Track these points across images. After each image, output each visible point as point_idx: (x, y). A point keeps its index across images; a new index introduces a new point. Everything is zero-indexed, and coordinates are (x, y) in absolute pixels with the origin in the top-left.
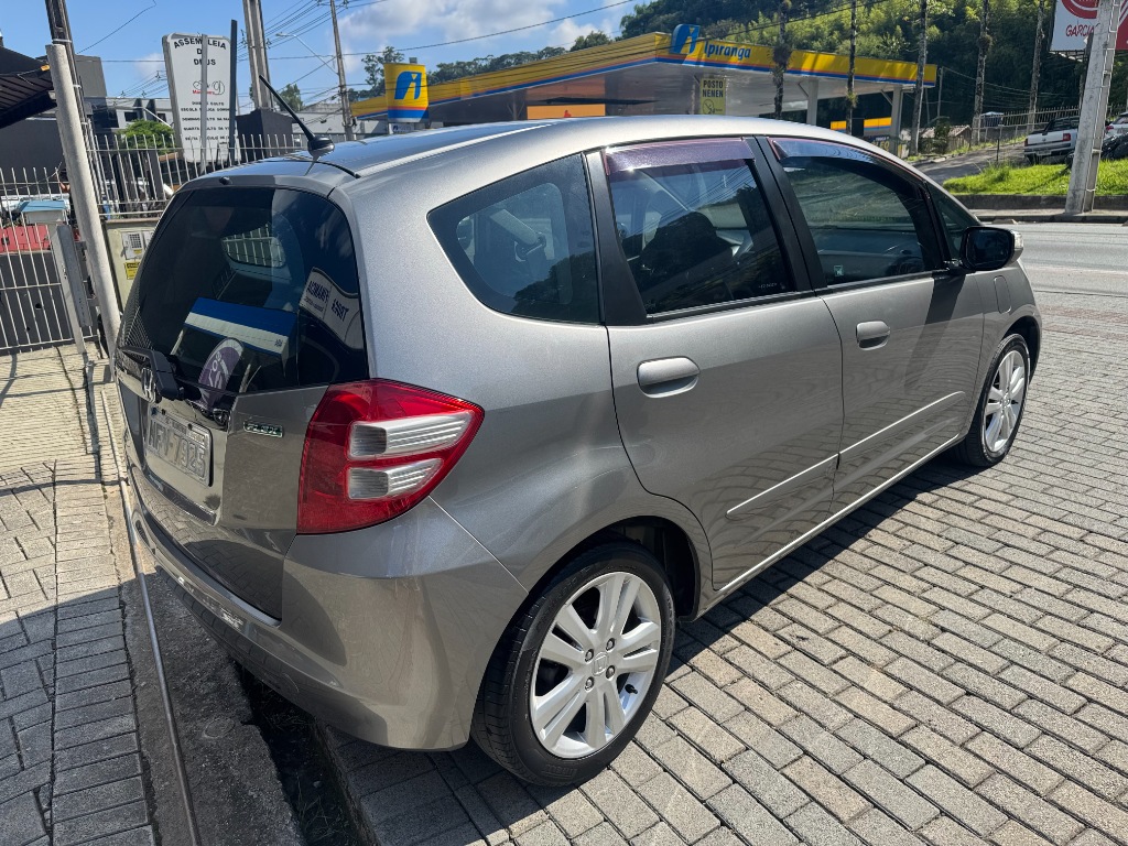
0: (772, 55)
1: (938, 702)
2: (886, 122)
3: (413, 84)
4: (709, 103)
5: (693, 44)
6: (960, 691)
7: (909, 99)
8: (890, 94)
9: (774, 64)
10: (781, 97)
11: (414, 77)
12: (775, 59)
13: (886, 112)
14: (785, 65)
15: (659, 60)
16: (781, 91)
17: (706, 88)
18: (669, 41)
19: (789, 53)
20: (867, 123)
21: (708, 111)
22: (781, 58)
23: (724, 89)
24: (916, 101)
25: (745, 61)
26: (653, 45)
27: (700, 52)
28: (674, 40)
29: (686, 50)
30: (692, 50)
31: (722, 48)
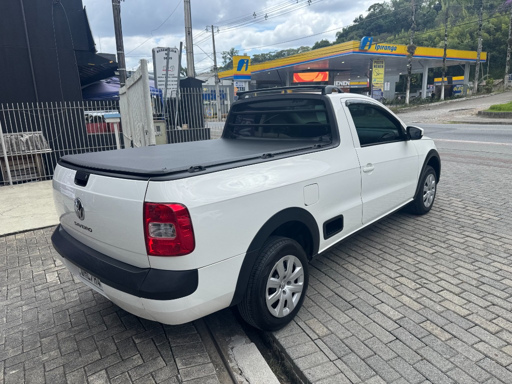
0: (407, 49)
1: (481, 307)
2: (462, 78)
3: (245, 65)
4: (377, 71)
5: (370, 46)
6: (490, 304)
9: (408, 53)
11: (245, 61)
12: (408, 51)
13: (462, 74)
14: (413, 53)
15: (353, 52)
17: (376, 64)
18: (359, 44)
19: (415, 48)
20: (454, 78)
21: (376, 74)
22: (411, 50)
23: (383, 64)
24: (477, 69)
25: (394, 52)
26: (351, 46)
27: (373, 49)
28: (362, 44)
29: (366, 48)
30: (369, 48)
31: (383, 46)
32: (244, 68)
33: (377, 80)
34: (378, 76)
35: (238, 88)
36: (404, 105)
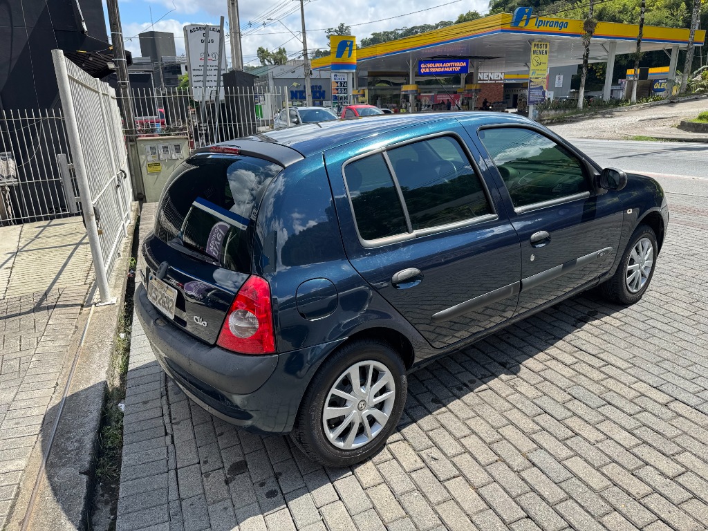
0: (583, 25)
2: (665, 69)
3: (348, 48)
4: (537, 59)
5: (527, 21)
7: (682, 54)
8: (670, 51)
9: (584, 32)
10: (587, 54)
11: (349, 43)
12: (585, 29)
13: (667, 63)
14: (591, 33)
15: (502, 31)
16: (588, 50)
17: (536, 49)
18: (511, 18)
19: (595, 24)
20: (651, 70)
21: (536, 64)
22: (589, 28)
23: (548, 49)
24: (688, 56)
25: (564, 30)
26: (500, 22)
27: (532, 25)
28: (515, 17)
29: (522, 24)
30: (526, 24)
31: (548, 22)
32: (346, 53)
33: (537, 72)
34: (539, 67)
35: (337, 82)
36: (575, 111)
